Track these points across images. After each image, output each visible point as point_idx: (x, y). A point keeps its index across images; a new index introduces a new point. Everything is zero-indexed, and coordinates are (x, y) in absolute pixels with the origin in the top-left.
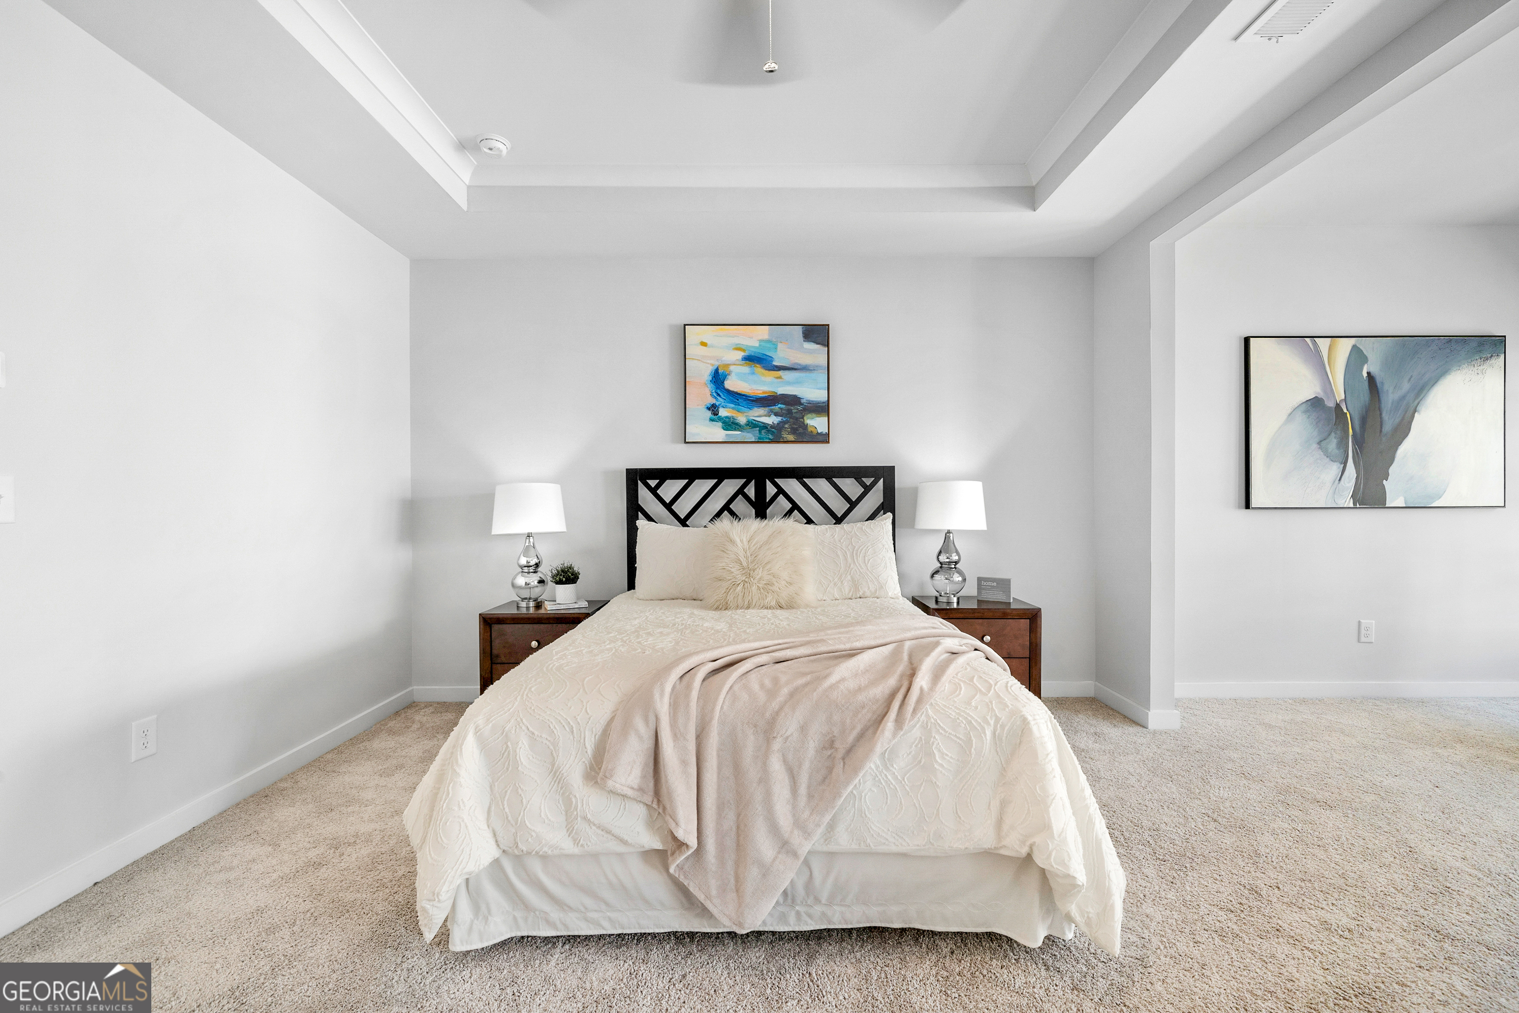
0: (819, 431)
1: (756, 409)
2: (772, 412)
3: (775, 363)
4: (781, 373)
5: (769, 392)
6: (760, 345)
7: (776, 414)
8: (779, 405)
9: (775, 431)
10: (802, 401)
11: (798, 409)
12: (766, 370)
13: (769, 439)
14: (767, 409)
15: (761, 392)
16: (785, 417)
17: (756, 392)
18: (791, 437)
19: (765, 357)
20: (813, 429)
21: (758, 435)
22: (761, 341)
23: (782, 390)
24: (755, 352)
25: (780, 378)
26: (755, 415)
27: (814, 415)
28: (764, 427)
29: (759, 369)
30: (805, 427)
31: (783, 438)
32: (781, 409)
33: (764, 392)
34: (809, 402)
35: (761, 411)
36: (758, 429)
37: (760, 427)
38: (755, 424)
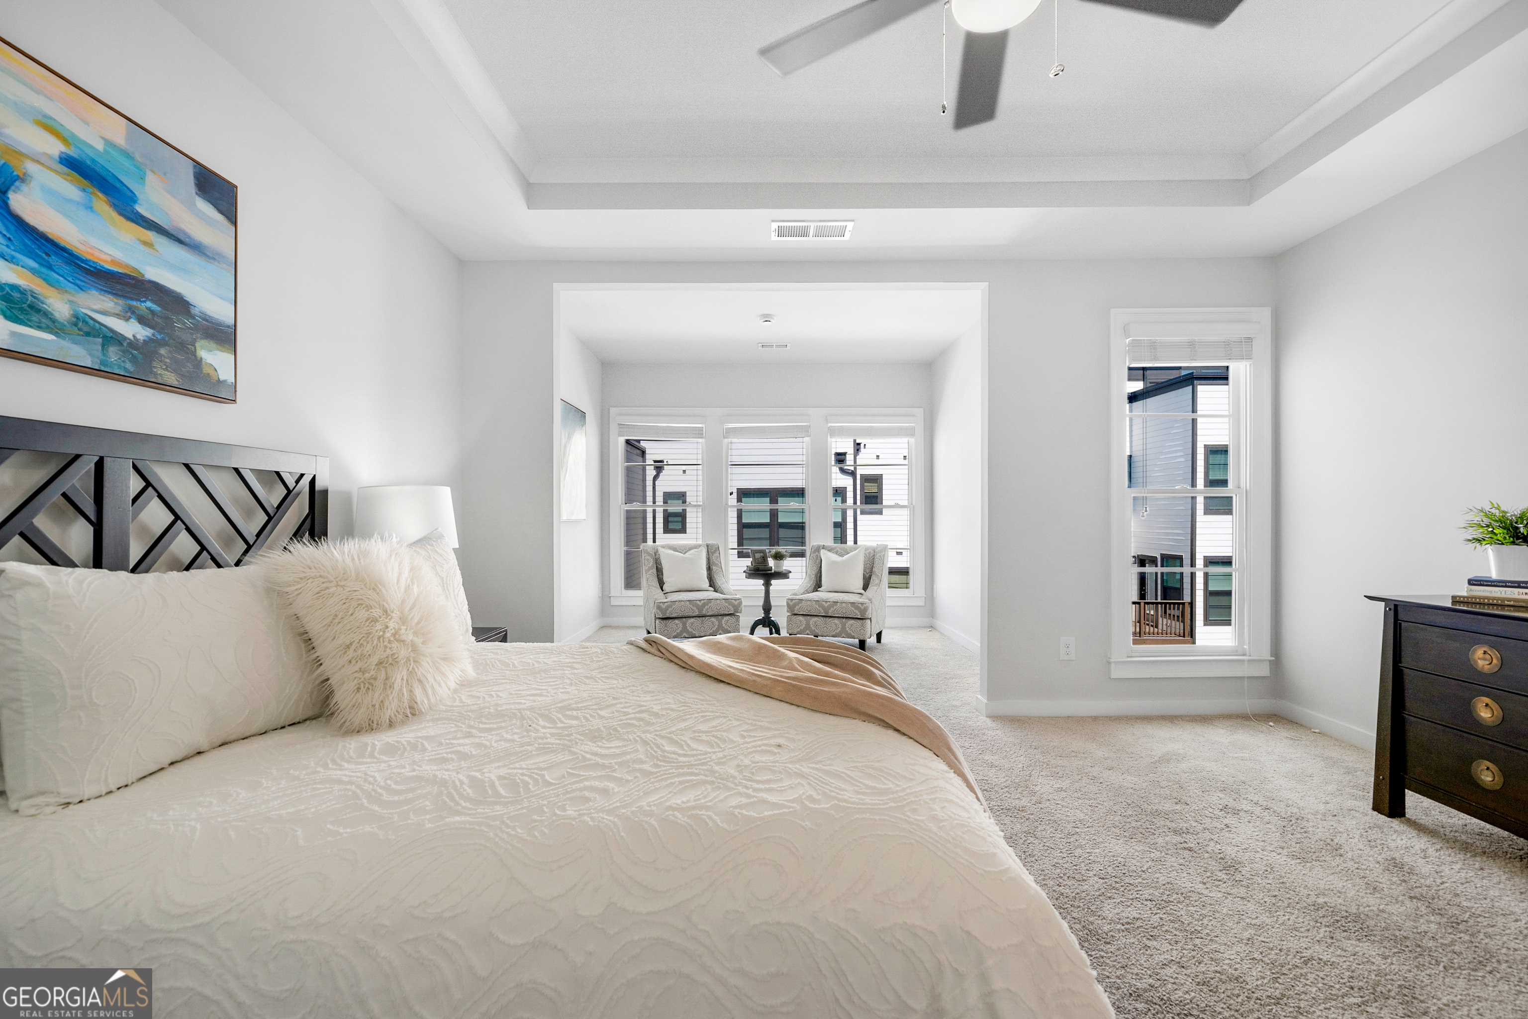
0: (222, 378)
1: (94, 293)
2: (133, 313)
3: (141, 209)
4: (151, 236)
5: (127, 266)
6: (106, 151)
7: (142, 320)
8: (149, 304)
9: (140, 356)
10: (194, 311)
11: (184, 324)
12: (120, 214)
13: (125, 369)
14: (121, 302)
15: (109, 259)
16: (160, 332)
17: (97, 254)
18: (171, 378)
19: (118, 185)
20: (211, 372)
21: (100, 354)
22: (108, 143)
23: (153, 273)
24: (93, 161)
25: (148, 244)
26: (95, 307)
27: (212, 345)
28: (112, 338)
29: (101, 204)
30: (198, 363)
31: (156, 375)
32: (153, 312)
33: (114, 262)
34: (206, 318)
35: (108, 302)
36: (100, 340)
37: (105, 337)
38: (93, 328)
